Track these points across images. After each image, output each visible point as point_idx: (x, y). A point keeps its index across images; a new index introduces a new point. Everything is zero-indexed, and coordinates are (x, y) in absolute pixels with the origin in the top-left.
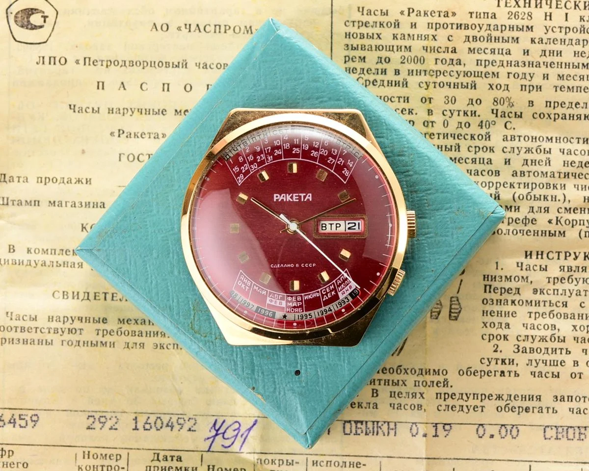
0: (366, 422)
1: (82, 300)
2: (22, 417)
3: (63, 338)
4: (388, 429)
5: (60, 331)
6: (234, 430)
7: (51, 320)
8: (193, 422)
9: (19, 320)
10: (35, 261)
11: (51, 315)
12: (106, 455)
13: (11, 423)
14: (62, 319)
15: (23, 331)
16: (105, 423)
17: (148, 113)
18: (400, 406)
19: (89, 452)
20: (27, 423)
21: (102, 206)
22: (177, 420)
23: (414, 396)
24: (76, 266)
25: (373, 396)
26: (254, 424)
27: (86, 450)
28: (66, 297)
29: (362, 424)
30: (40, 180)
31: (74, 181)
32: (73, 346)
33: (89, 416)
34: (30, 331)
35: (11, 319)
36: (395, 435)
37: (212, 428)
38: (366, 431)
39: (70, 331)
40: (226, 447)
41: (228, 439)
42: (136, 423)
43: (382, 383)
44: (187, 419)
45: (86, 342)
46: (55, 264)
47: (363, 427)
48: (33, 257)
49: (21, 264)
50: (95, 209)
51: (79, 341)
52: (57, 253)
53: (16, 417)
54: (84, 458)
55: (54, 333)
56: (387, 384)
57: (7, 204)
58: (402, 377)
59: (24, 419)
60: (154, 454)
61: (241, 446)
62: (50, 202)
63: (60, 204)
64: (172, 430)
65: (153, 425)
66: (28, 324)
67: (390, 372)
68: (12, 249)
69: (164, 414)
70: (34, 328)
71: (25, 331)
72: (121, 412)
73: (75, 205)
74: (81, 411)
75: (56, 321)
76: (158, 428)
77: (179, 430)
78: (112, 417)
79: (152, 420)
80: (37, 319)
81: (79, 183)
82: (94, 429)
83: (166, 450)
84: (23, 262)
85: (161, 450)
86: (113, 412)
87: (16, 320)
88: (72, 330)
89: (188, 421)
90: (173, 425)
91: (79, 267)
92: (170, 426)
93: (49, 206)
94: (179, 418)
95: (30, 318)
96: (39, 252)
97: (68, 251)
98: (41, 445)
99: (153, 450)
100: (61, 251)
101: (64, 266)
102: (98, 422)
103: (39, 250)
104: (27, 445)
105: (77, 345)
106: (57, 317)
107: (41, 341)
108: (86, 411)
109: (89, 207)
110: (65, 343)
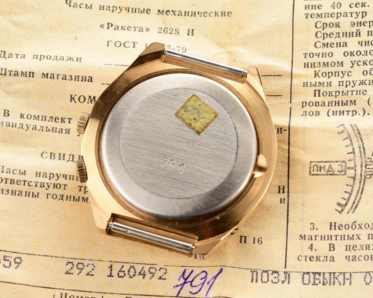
0: (324, 273)
1: (67, 161)
2: (6, 258)
3: (48, 192)
4: (344, 279)
5: (46, 185)
6: (202, 279)
7: (38, 175)
8: (163, 271)
9: (10, 173)
10: (27, 125)
11: (38, 171)
12: (82, 297)
14: (48, 176)
15: (12, 183)
16: (82, 269)
17: (134, 11)
18: (355, 258)
19: (66, 294)
20: (10, 264)
21: (90, 80)
22: (149, 269)
23: (368, 247)
24: (64, 132)
25: (330, 250)
26: (220, 272)
27: (64, 292)
28: (53, 157)
29: (320, 276)
30: (36, 57)
31: (65, 58)
32: (57, 199)
33: (68, 262)
34: (19, 183)
35: (3, 172)
36: (350, 285)
37: (181, 277)
38: (324, 281)
39: (55, 186)
40: (193, 294)
41: (195, 286)
42: (111, 270)
43: (339, 238)
44: (158, 268)
45: (69, 197)
46: (45, 129)
47: (321, 278)
48: (25, 121)
49: (14, 126)
50: (84, 82)
51: (63, 196)
52: (47, 119)
53: (1, 258)
55: (41, 187)
56: (343, 239)
57: (5, 74)
58: (357, 232)
59: (8, 260)
60: (127, 297)
61: (208, 292)
62: (43, 74)
63: (52, 77)
64: (143, 278)
65: (126, 273)
66: (17, 177)
67: (345, 229)
68: (6, 113)
69: (137, 264)
70: (23, 181)
71: (14, 183)
72: (98, 260)
73: (66, 78)
74: (61, 257)
75: (43, 176)
76: (131, 276)
77: (151, 278)
78: (89, 264)
79: (126, 269)
80: (26, 174)
81: (70, 60)
82: (72, 274)
83: (138, 295)
84: (16, 125)
85: (133, 295)
86: (91, 260)
87: (7, 173)
88: (57, 185)
89: (160, 270)
90: (145, 273)
91: (66, 133)
92: (143, 275)
93: (42, 77)
94: (150, 268)
95: (20, 172)
96: (31, 118)
97: (57, 118)
98: (23, 285)
99: (125, 294)
100: (51, 118)
101: (53, 132)
102: (76, 268)
103: (31, 116)
104: (10, 283)
105: (61, 198)
106: (44, 173)
107: (28, 193)
108: (66, 258)
109: (78, 80)
110: (50, 196)
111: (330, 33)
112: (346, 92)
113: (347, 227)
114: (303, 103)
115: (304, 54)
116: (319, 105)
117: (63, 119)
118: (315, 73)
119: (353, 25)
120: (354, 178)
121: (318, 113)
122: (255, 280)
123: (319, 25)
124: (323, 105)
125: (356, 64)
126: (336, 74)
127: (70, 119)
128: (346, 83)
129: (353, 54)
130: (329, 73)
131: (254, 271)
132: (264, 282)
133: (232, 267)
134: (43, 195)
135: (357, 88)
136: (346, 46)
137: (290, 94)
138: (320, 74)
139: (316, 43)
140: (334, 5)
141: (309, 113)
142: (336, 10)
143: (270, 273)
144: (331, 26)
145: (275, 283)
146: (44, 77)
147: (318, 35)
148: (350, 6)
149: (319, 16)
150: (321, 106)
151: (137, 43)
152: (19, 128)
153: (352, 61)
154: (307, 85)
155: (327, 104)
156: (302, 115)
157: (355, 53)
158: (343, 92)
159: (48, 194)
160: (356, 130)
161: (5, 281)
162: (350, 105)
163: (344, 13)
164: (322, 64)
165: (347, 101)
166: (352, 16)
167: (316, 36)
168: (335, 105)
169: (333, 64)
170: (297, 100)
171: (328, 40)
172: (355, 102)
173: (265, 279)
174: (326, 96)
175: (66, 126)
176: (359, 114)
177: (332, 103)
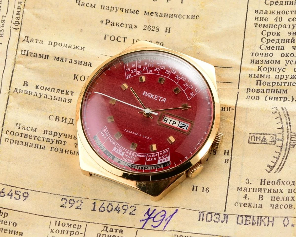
0: (253, 217)
1: (68, 123)
2: (17, 193)
3: (52, 146)
4: (268, 222)
5: (51, 140)
6: (161, 216)
7: (45, 133)
8: (133, 208)
9: (24, 129)
10: (40, 94)
11: (46, 130)
12: (71, 225)
13: (9, 195)
14: (53, 134)
15: (26, 137)
16: (73, 204)
17: (127, 11)
18: (278, 206)
19: (59, 222)
20: (20, 197)
21: (90, 65)
22: (123, 207)
23: (288, 199)
24: (67, 101)
25: (259, 200)
26: (175, 212)
27: (58, 220)
28: (57, 120)
29: (250, 218)
30: (51, 43)
31: (73, 47)
32: (58, 152)
33: (63, 199)
34: (31, 137)
35: (19, 128)
36: (272, 226)
37: (146, 214)
38: (253, 222)
39: (57, 142)
40: (154, 227)
41: (156, 221)
42: (94, 206)
43: (267, 191)
44: (129, 206)
45: (67, 151)
46: (53, 98)
47: (251, 220)
48: (39, 91)
49: (31, 94)
50: (85, 66)
51: (63, 149)
52: (55, 91)
53: (13, 192)
54: (56, 225)
55: (47, 141)
56: (269, 191)
57: (27, 55)
58: (280, 187)
59: (19, 194)
60: (104, 227)
61: (165, 226)
62: (55, 57)
63: (62, 60)
64: (118, 213)
65: (106, 208)
66: (29, 133)
68: (26, 84)
69: (114, 202)
70: (34, 136)
71: (27, 137)
72: (85, 198)
73: (72, 62)
74: (58, 195)
75: (49, 134)
76: (109, 211)
77: (123, 213)
78: (78, 201)
79: (105, 205)
80: (36, 131)
81: (76, 49)
82: (65, 207)
83: (113, 225)
84: (32, 93)
85: (109, 225)
86: (80, 198)
87: (22, 129)
88: (59, 141)
89: (130, 207)
90: (119, 209)
91: (68, 102)
92: (118, 210)
93: (55, 60)
94: (124, 205)
95: (32, 129)
96: (43, 89)
97: (63, 91)
98: (28, 213)
99: (104, 224)
100: (58, 90)
101: (59, 100)
102: (69, 203)
103: (44, 88)
104: (18, 211)
105: (61, 151)
106: (50, 132)
107: (37, 145)
108: (61, 195)
109: (81, 64)
110: (53, 149)
111: (272, 39)
112: (280, 84)
113: (273, 183)
114: (247, 89)
115: (251, 53)
116: (259, 92)
117: (67, 92)
118: (259, 68)
119: (290, 34)
120: (281, 147)
121: (258, 98)
122: (201, 219)
123: (264, 33)
124: (262, 92)
125: (289, 63)
126: (274, 69)
127: (72, 92)
128: (281, 77)
129: (288, 55)
130: (269, 68)
131: (201, 213)
132: (208, 221)
133: (185, 209)
134: (48, 148)
135: (289, 80)
136: (283, 49)
137: (238, 82)
138: (262, 69)
139: (261, 46)
140: (277, 19)
141: (252, 97)
142: (278, 23)
143: (213, 214)
144: (274, 34)
145: (216, 222)
146: (55, 59)
147: (263, 40)
148: (289, 20)
149: (265, 27)
150: (261, 92)
151: (126, 38)
152: (34, 95)
153: (286, 61)
154: (252, 76)
155: (265, 91)
156: (246, 99)
157: (289, 55)
158: (278, 83)
159: (51, 148)
160: (285, 112)
161: (15, 210)
162: (283, 93)
163: (284, 25)
164: (264, 61)
165: (281, 90)
166: (289, 28)
167: (262, 41)
168: (272, 93)
169: (272, 62)
170: (243, 87)
171: (270, 44)
172: (286, 91)
173: (209, 219)
174: (265, 85)
175: (69, 97)
176: (289, 100)
177: (269, 91)
